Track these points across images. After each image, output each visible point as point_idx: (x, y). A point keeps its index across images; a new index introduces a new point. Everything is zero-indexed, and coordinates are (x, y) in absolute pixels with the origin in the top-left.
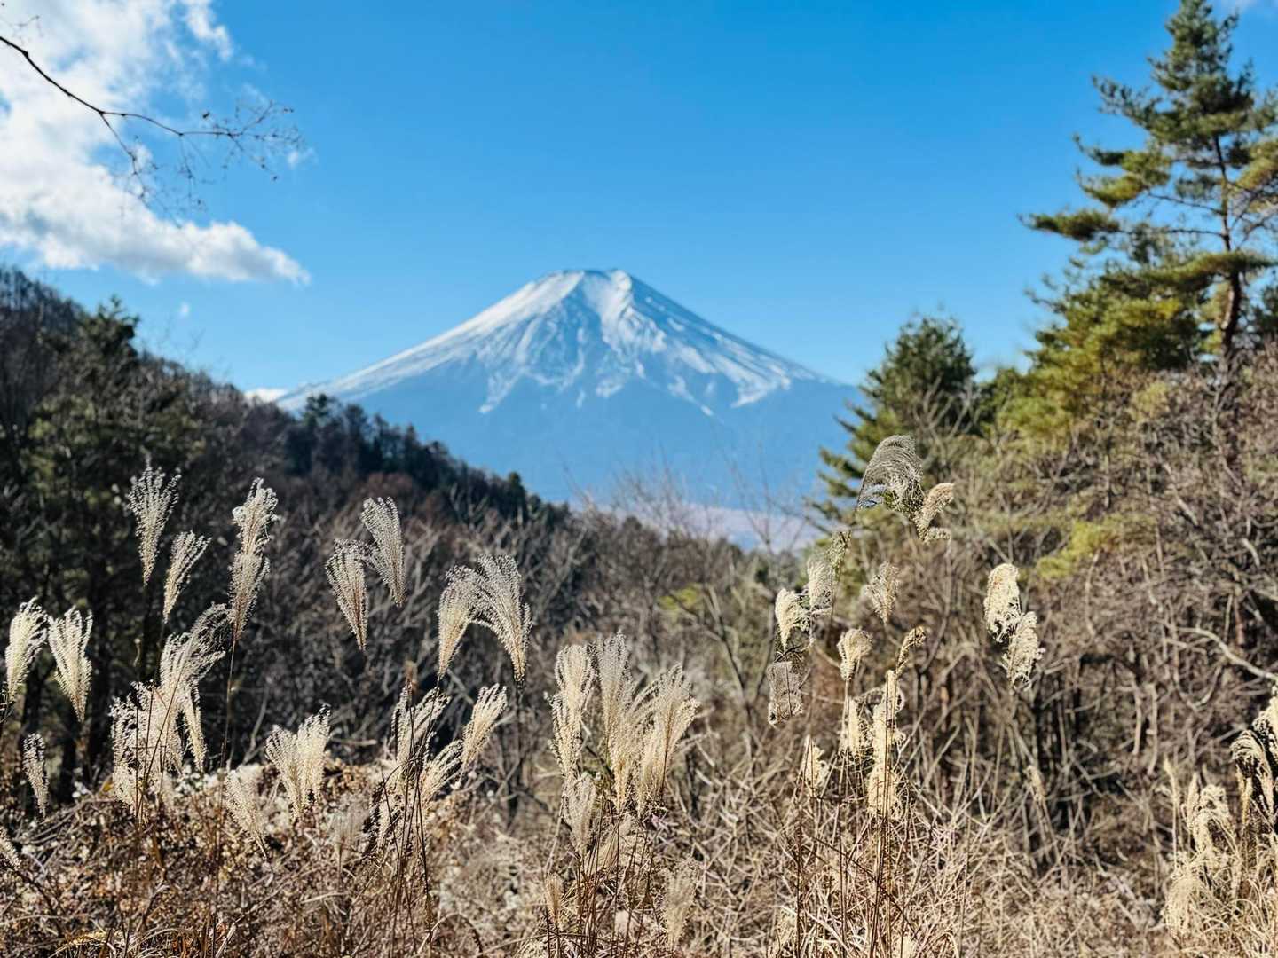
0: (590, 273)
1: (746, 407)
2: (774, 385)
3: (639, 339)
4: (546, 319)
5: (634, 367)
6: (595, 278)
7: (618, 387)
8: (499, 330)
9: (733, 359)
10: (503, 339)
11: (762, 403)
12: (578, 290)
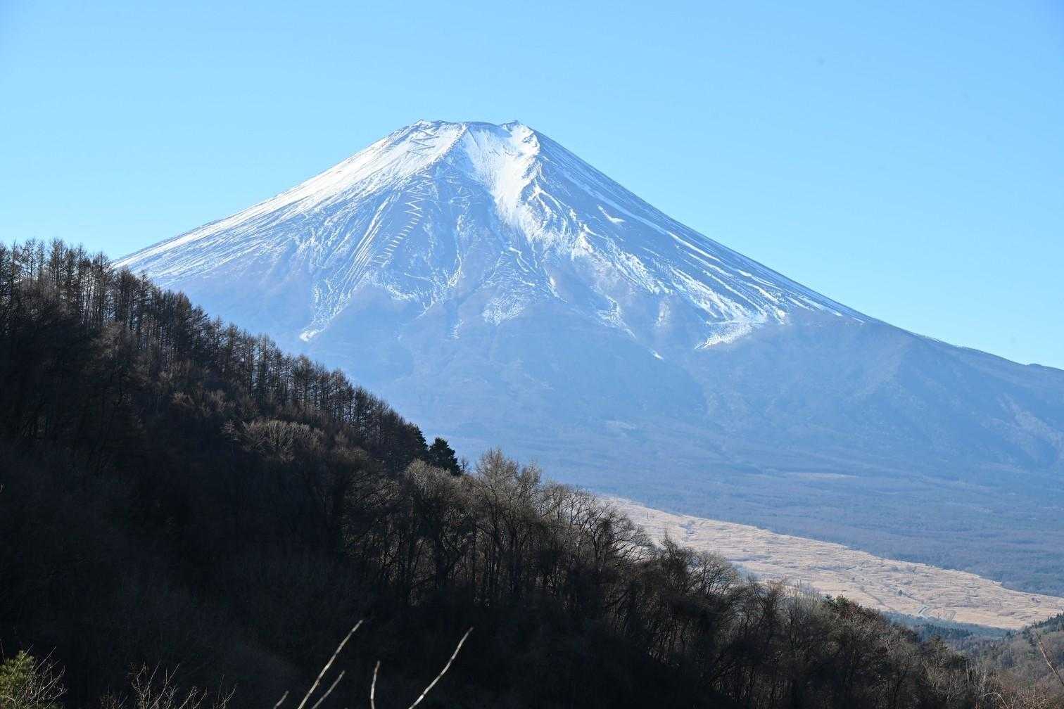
0: (476, 126)
1: (718, 352)
2: (762, 318)
3: (550, 236)
4: (405, 197)
5: (543, 280)
6: (483, 135)
7: (516, 310)
8: (330, 210)
9: (698, 276)
10: (336, 225)
11: (743, 347)
12: (457, 152)
